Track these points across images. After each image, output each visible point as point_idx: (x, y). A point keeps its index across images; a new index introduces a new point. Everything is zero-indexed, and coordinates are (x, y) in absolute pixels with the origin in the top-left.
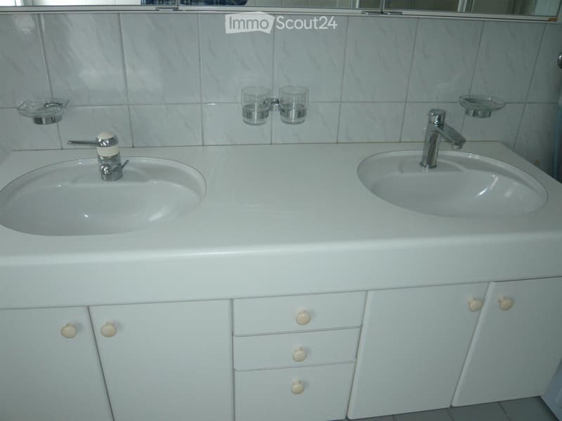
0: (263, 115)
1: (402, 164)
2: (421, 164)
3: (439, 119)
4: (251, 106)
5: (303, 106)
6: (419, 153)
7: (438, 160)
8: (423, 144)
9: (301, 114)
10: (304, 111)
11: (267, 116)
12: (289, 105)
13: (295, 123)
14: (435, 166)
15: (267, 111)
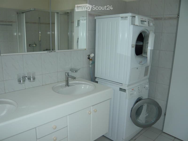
0: (24, 81)
1: (61, 87)
2: (66, 86)
3: (68, 74)
4: (20, 79)
5: (34, 77)
6: (64, 83)
7: (69, 84)
8: (65, 81)
9: (34, 79)
10: (35, 78)
11: (25, 81)
12: (30, 77)
13: (32, 82)
14: (69, 86)
15: (25, 80)
